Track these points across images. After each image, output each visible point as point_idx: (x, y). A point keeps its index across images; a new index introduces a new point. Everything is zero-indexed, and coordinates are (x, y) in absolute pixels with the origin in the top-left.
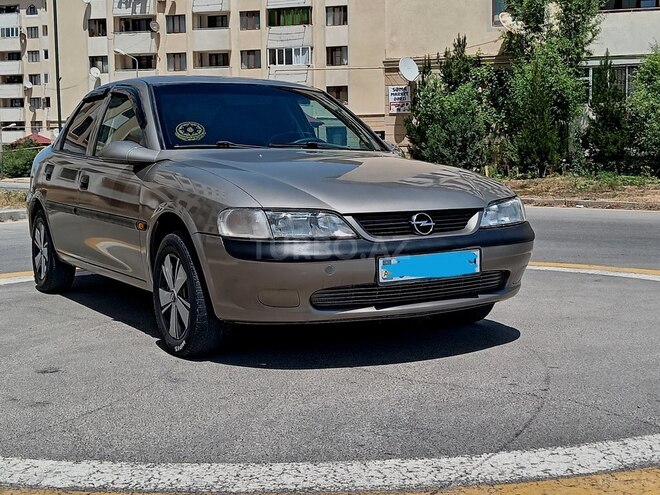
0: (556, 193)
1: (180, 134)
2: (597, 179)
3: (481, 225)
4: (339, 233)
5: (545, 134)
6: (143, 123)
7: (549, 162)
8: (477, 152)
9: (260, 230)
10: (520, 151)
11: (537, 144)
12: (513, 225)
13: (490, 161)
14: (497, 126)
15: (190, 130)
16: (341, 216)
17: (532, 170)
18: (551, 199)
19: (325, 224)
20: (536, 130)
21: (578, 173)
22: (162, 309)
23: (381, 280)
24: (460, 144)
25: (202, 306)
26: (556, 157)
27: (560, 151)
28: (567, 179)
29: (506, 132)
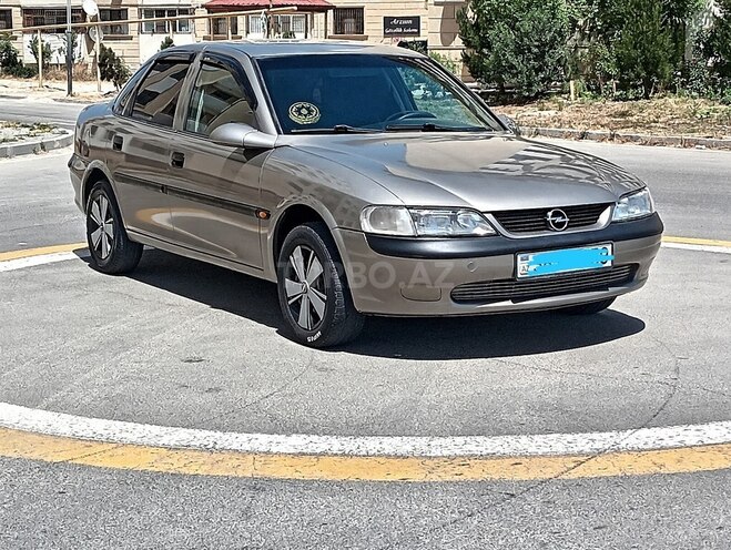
0: (668, 125)
1: (294, 117)
2: (723, 102)
3: (613, 219)
4: (480, 231)
5: (654, 38)
6: (254, 103)
7: (658, 77)
8: (559, 61)
9: (403, 226)
10: (619, 60)
11: (643, 52)
12: (643, 218)
13: (577, 73)
14: (585, 22)
15: (304, 111)
16: (481, 214)
17: (635, 87)
18: (662, 135)
19: (466, 221)
20: (642, 33)
21: (698, 91)
22: (289, 299)
23: (519, 276)
24: (536, 50)
25: (340, 299)
26: (668, 69)
27: (673, 60)
28: (684, 102)
29: (600, 32)
